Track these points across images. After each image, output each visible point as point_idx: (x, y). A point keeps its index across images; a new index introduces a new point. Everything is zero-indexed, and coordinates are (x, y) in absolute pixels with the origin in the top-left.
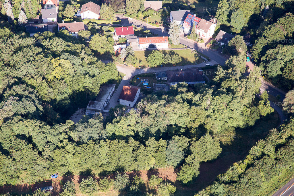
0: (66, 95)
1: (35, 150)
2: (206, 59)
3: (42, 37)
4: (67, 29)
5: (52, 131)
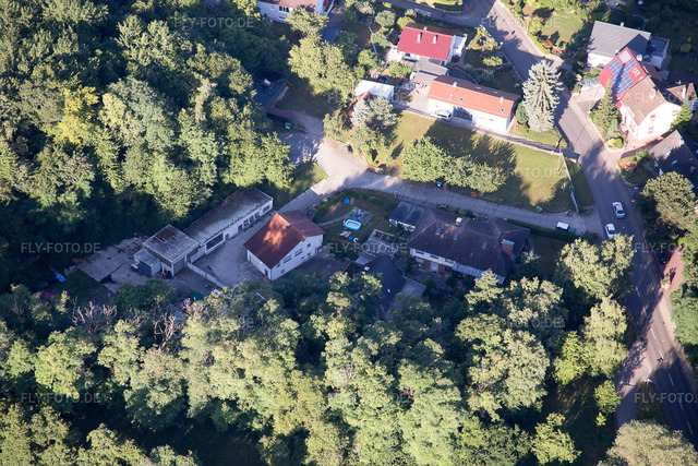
2: (576, 206)
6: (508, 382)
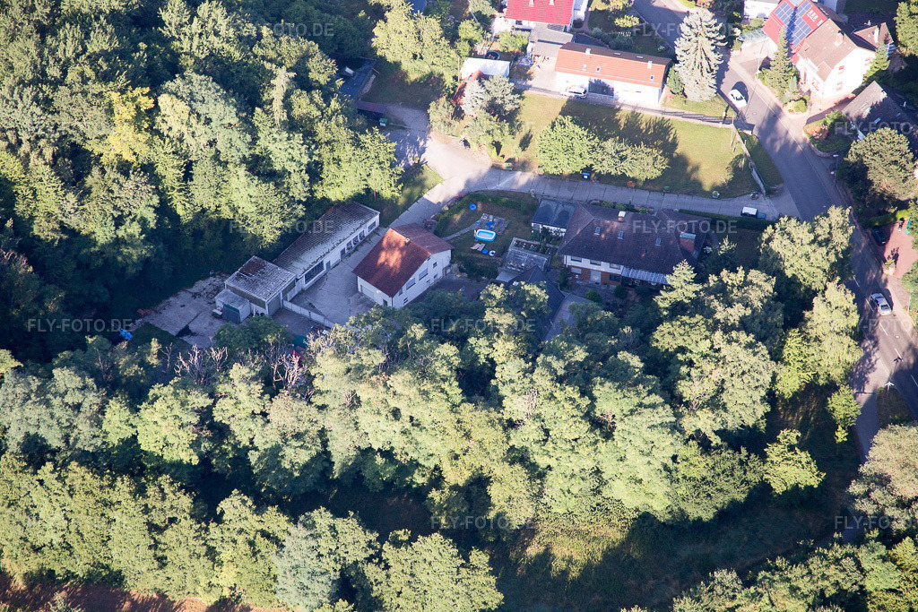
0: (135, 229)
2: (762, 186)
6: (725, 397)
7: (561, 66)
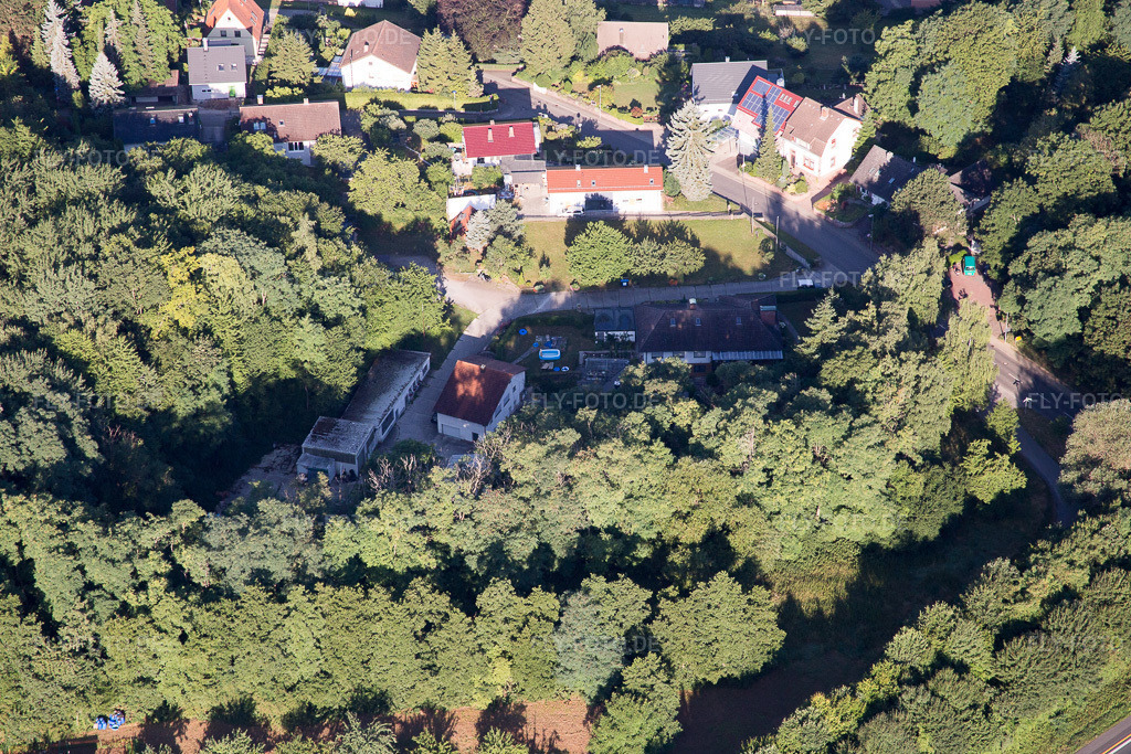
0: (214, 396)
1: (32, 618)
2: (803, 261)
3: (157, 162)
4: (270, 130)
5: (103, 544)
7: (554, 187)
